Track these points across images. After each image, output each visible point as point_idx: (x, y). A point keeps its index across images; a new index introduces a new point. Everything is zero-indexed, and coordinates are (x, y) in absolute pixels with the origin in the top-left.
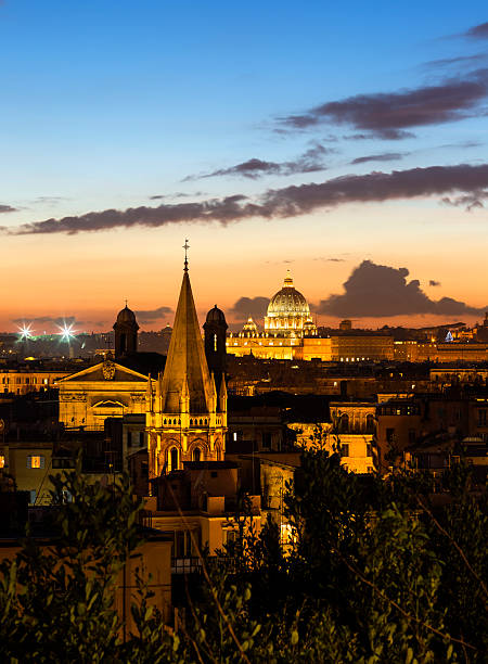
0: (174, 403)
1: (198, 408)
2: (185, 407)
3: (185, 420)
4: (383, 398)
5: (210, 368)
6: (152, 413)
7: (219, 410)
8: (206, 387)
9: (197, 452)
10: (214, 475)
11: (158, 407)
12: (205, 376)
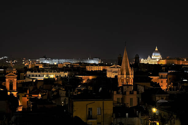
0: (123, 73)
1: (128, 74)
2: (125, 74)
3: (125, 76)
4: (169, 72)
5: (130, 66)
6: (119, 75)
7: (132, 74)
8: (129, 70)
9: (127, 83)
10: (128, 87)
11: (120, 74)
12: (129, 68)
